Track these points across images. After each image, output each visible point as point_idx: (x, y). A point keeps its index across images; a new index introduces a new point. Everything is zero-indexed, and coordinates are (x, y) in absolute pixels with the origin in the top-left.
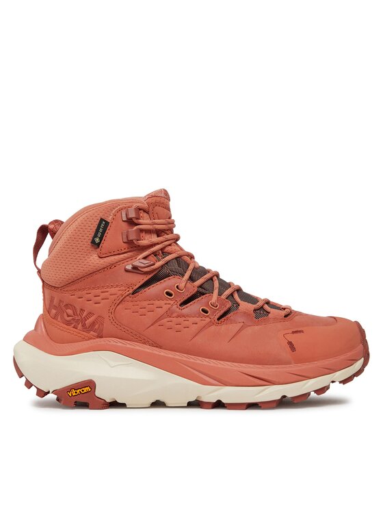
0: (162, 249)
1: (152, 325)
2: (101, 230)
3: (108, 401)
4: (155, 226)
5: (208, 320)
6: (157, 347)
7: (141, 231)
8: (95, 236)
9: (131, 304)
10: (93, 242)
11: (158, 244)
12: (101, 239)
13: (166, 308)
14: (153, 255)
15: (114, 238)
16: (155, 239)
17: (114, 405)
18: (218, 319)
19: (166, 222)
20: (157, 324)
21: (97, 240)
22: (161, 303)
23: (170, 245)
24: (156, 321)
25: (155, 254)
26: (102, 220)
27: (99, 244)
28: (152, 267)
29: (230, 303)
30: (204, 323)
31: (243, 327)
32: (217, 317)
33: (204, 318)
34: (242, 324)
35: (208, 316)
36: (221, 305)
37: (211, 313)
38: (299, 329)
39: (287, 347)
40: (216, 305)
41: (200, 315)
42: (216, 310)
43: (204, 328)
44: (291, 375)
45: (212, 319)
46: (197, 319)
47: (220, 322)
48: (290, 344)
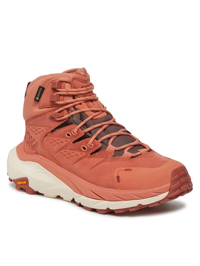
0: (74, 107)
1: (58, 152)
2: (39, 93)
3: (35, 191)
4: (69, 93)
5: (85, 154)
6: (59, 165)
7: (60, 95)
8: (36, 96)
9: (50, 137)
10: (35, 99)
11: (72, 103)
12: (40, 98)
13: (65, 143)
14: (66, 110)
15: (46, 98)
16: (71, 100)
17: (37, 193)
18: (91, 154)
19: (77, 91)
20: (60, 152)
21: (37, 98)
22: (63, 140)
23: (80, 104)
24: (59, 150)
25: (68, 109)
26: (40, 87)
27: (38, 101)
28: (61, 118)
29: (100, 145)
30: (82, 155)
31: (102, 161)
32: (90, 153)
33: (82, 153)
34: (103, 159)
35: (85, 152)
36: (95, 146)
37: (87, 150)
38: (130, 168)
39: (116, 179)
40: (91, 145)
41: (81, 150)
42: (91, 149)
43: (81, 159)
44: (114, 196)
45: (87, 154)
46: (78, 153)
47: (92, 156)
48: (118, 177)
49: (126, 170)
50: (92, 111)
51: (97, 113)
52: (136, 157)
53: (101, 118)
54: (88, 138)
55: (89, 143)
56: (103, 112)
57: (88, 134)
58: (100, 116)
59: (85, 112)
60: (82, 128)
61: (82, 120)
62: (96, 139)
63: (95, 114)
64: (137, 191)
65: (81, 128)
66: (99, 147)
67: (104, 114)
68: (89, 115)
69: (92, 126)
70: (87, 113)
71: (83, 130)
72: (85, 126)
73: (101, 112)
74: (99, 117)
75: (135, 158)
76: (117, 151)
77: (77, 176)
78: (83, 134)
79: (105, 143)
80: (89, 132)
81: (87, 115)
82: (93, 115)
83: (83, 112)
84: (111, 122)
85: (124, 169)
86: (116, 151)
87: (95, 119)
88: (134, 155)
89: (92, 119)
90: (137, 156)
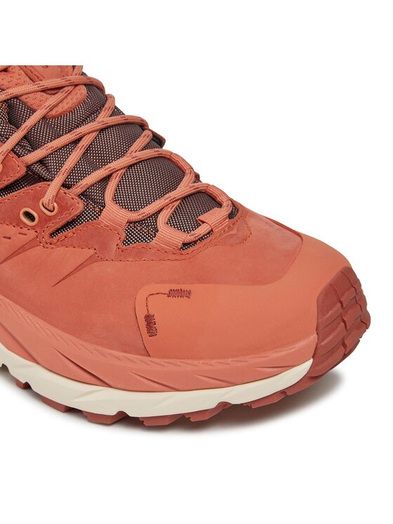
5: (32, 234)
18: (52, 235)
29: (80, 206)
30: (24, 239)
31: (91, 260)
32: (51, 231)
33: (25, 230)
34: (92, 252)
35: (33, 228)
36: (63, 208)
37: (39, 221)
38: (185, 287)
39: (143, 324)
40: (51, 208)
41: (19, 223)
42: (50, 218)
43: (22, 249)
44: (138, 377)
45: (41, 234)
46: (12, 230)
47: (54, 240)
48: (149, 320)
49: (172, 293)
50: (43, 91)
51: (60, 95)
52: (195, 242)
53: (72, 111)
54: (40, 184)
55: (45, 200)
56: (76, 85)
57: (39, 169)
58: (70, 105)
59: (21, 96)
60: (19, 150)
61: (15, 122)
62: (66, 185)
63: (52, 100)
64: (213, 362)
65: (12, 150)
66: (77, 212)
67: (79, 96)
68: (34, 107)
69: (50, 145)
70: (30, 100)
71: (19, 156)
72: (25, 143)
73: (70, 88)
74: (64, 109)
75: (196, 247)
76: (135, 222)
77: (11, 302)
78: (23, 171)
79: (92, 198)
80: (41, 162)
81: (29, 104)
82: (47, 104)
83: (17, 97)
84: (103, 118)
85: (166, 288)
86: (131, 223)
87: (54, 117)
88: (188, 238)
89: (44, 118)
90: (201, 239)
